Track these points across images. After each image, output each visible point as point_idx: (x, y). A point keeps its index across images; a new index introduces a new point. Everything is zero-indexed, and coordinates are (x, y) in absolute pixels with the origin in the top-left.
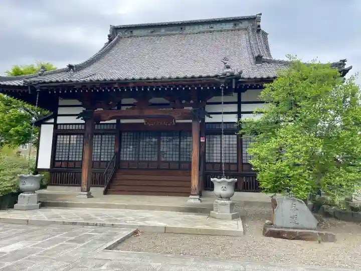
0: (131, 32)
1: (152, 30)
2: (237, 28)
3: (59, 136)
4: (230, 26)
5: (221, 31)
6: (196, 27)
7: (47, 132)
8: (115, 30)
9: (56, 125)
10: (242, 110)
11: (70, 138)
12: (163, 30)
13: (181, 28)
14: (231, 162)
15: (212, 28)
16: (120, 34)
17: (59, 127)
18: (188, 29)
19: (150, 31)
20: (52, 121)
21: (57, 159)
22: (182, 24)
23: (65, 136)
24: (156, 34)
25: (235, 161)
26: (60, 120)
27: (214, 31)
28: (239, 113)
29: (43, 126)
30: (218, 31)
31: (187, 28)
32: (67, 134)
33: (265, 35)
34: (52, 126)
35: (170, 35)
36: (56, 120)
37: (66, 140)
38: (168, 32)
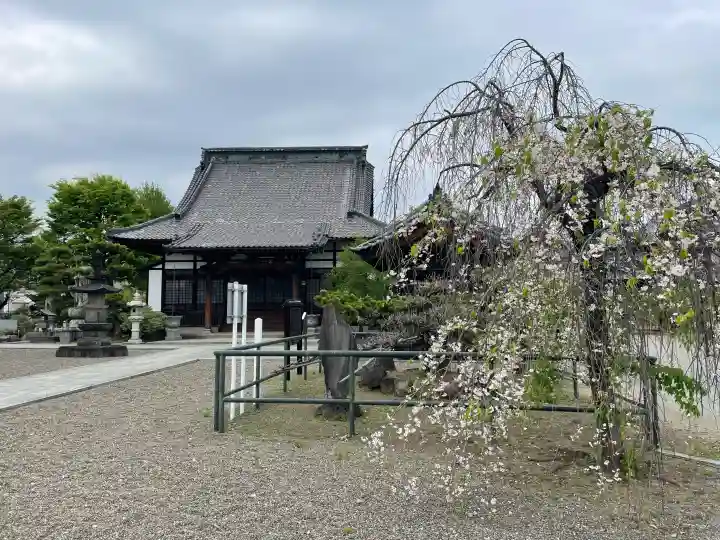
0: (227, 157)
1: (251, 156)
2: (342, 159)
3: (167, 281)
4: (335, 157)
5: (326, 162)
7: (155, 278)
8: (208, 154)
9: (163, 269)
11: (179, 283)
12: (263, 157)
13: (283, 157)
15: (317, 158)
16: (213, 158)
17: (167, 273)
18: (291, 158)
20: (160, 266)
21: (166, 303)
22: (283, 151)
23: (174, 281)
24: (255, 158)
26: (169, 266)
27: (318, 162)
28: (334, 260)
29: (151, 272)
30: (323, 162)
31: (290, 156)
32: (176, 279)
33: (371, 168)
34: (161, 271)
35: (272, 163)
36: (164, 266)
37: (174, 285)
38: (269, 160)
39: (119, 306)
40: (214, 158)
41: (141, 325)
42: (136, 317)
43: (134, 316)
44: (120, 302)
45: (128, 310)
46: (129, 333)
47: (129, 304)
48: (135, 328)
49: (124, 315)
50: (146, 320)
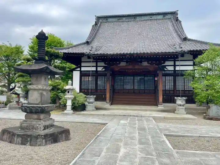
0: (107, 19)
1: (118, 18)
2: (165, 18)
3: (82, 77)
4: (160, 17)
5: (156, 20)
6: (143, 17)
7: (76, 75)
8: (98, 18)
9: (80, 71)
10: (176, 64)
11: (88, 78)
12: (124, 19)
13: (135, 18)
14: (171, 89)
15: (151, 18)
17: (82, 72)
18: (138, 19)
19: (117, 19)
20: (79, 69)
21: (82, 88)
22: (135, 15)
23: (86, 77)
24: (120, 20)
25: (173, 89)
26: (83, 69)
27: (152, 20)
28: (175, 66)
29: (74, 72)
30: (155, 19)
31: (138, 18)
32: (87, 76)
34: (79, 72)
35: (128, 21)
36: (81, 69)
37: (86, 79)
38: (127, 20)
39: (58, 89)
40: (101, 20)
41: (72, 101)
42: (70, 96)
43: (68, 96)
44: (59, 87)
45: (64, 91)
46: (65, 106)
47: (65, 88)
48: (69, 103)
49: (61, 94)
50: (75, 99)
